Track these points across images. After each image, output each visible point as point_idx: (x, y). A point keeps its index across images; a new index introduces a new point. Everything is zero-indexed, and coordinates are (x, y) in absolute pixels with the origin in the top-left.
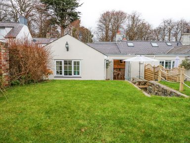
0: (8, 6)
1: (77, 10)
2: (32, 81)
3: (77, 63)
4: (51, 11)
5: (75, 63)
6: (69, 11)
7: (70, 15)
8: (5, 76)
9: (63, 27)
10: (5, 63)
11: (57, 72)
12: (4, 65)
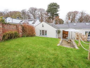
0: (37, 14)
1: (58, 13)
2: (28, 36)
3: (46, 31)
4: (49, 14)
5: (45, 31)
6: (55, 13)
7: (55, 15)
8: (21, 34)
9: (53, 19)
10: (21, 30)
11: (40, 34)
12: (20, 31)
